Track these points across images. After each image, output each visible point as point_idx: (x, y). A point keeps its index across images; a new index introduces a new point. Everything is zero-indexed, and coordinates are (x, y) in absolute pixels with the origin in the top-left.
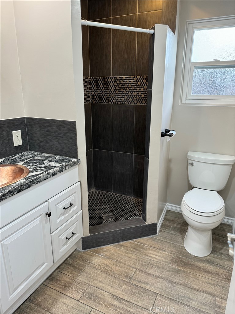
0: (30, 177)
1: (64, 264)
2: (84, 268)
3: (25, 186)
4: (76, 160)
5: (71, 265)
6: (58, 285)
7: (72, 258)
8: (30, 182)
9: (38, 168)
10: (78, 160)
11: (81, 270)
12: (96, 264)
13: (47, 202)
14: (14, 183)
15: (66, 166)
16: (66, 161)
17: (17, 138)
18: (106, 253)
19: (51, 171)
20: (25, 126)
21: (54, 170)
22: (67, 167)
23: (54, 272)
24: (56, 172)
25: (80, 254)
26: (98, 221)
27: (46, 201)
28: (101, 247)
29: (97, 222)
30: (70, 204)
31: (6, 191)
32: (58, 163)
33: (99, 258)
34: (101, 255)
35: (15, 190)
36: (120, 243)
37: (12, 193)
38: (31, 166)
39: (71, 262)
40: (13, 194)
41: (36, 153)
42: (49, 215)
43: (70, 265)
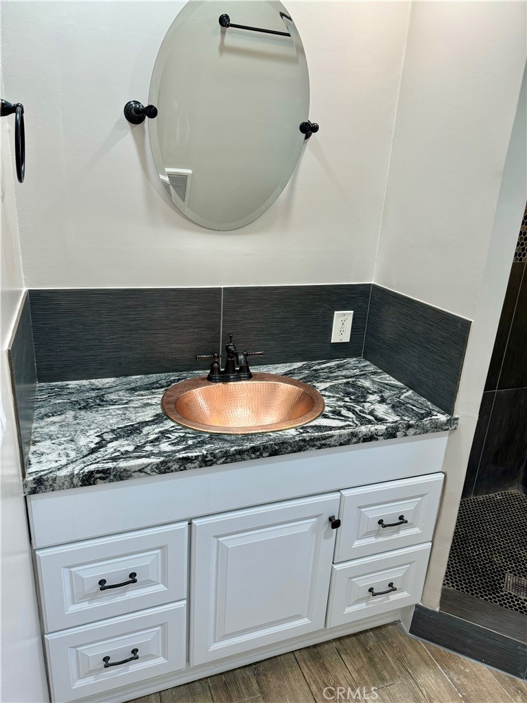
0: (312, 427)
1: (354, 638)
2: (392, 679)
3: (291, 446)
4: (443, 418)
5: (369, 651)
6: (319, 680)
7: (378, 637)
8: (304, 440)
9: (344, 412)
10: (452, 422)
11: (383, 679)
12: (424, 692)
13: (338, 495)
14: (275, 431)
15: (409, 426)
16: (417, 414)
17: (342, 326)
18: (465, 681)
19: (364, 429)
20: (366, 303)
21: (373, 429)
22: (411, 431)
23: (328, 642)
24: (377, 435)
25: (401, 638)
26: (486, 583)
27: (339, 491)
28: (462, 657)
29: (482, 584)
30: (401, 518)
31: (248, 445)
32: (395, 411)
33: (439, 681)
34: (449, 678)
35: (265, 448)
36: (519, 680)
37: (258, 453)
38: (335, 399)
39: (371, 644)
40: (261, 455)
41: (372, 368)
42: (335, 524)
43: (366, 651)
